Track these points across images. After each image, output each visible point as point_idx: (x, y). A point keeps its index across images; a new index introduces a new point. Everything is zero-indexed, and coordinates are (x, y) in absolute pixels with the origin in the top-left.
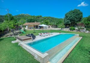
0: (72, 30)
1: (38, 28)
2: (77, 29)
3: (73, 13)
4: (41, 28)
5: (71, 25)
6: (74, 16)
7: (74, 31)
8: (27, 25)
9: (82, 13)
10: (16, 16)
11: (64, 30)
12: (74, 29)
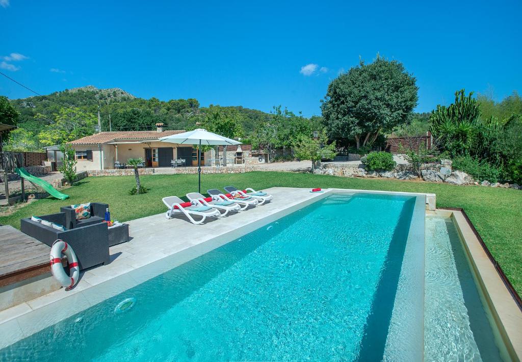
0: (378, 170)
1: (175, 160)
2: (402, 166)
3: (373, 77)
4: (189, 164)
5: (361, 144)
6: (379, 94)
7: (388, 174)
8: (100, 147)
9: (411, 83)
10: (44, 98)
11: (330, 171)
12: (389, 167)
